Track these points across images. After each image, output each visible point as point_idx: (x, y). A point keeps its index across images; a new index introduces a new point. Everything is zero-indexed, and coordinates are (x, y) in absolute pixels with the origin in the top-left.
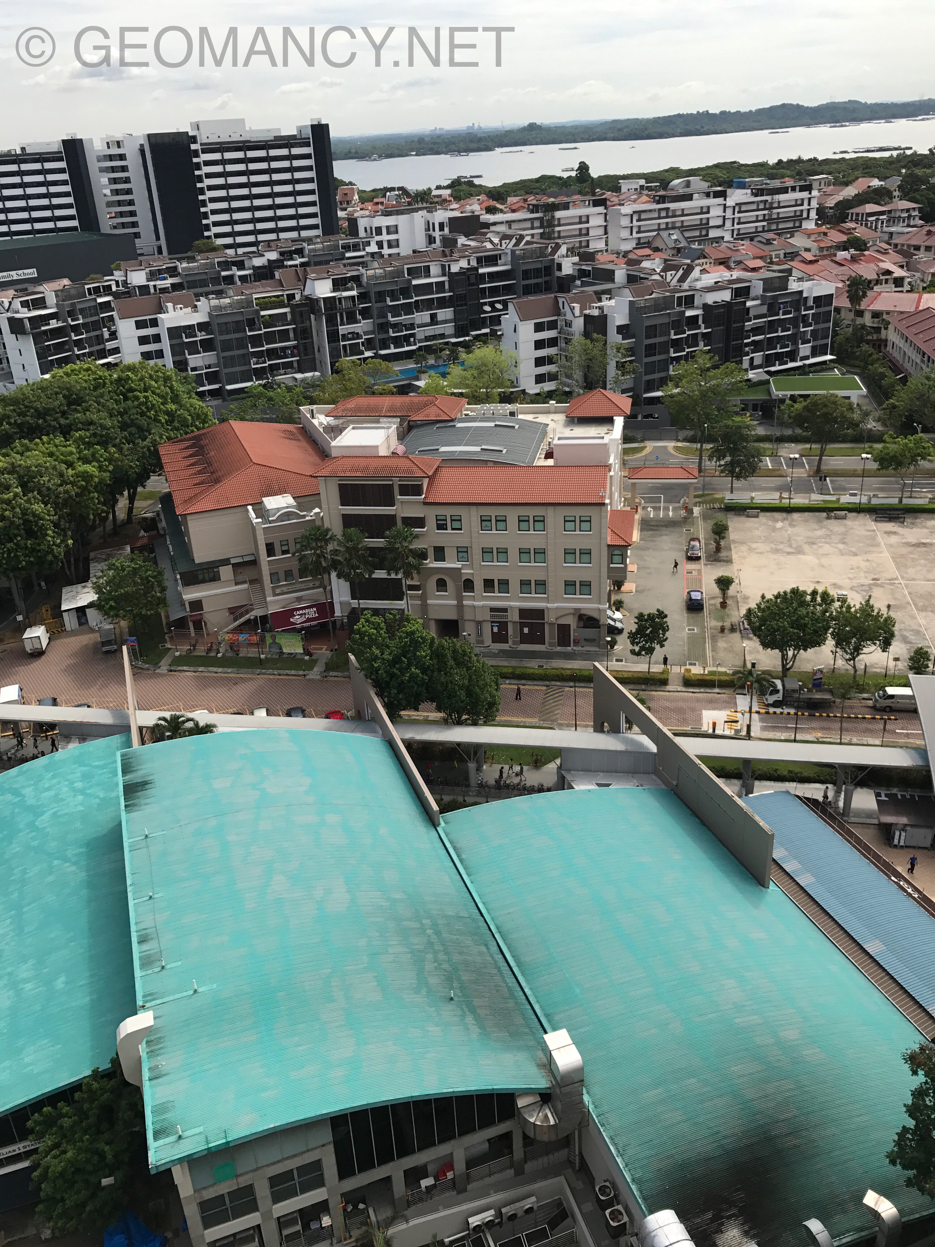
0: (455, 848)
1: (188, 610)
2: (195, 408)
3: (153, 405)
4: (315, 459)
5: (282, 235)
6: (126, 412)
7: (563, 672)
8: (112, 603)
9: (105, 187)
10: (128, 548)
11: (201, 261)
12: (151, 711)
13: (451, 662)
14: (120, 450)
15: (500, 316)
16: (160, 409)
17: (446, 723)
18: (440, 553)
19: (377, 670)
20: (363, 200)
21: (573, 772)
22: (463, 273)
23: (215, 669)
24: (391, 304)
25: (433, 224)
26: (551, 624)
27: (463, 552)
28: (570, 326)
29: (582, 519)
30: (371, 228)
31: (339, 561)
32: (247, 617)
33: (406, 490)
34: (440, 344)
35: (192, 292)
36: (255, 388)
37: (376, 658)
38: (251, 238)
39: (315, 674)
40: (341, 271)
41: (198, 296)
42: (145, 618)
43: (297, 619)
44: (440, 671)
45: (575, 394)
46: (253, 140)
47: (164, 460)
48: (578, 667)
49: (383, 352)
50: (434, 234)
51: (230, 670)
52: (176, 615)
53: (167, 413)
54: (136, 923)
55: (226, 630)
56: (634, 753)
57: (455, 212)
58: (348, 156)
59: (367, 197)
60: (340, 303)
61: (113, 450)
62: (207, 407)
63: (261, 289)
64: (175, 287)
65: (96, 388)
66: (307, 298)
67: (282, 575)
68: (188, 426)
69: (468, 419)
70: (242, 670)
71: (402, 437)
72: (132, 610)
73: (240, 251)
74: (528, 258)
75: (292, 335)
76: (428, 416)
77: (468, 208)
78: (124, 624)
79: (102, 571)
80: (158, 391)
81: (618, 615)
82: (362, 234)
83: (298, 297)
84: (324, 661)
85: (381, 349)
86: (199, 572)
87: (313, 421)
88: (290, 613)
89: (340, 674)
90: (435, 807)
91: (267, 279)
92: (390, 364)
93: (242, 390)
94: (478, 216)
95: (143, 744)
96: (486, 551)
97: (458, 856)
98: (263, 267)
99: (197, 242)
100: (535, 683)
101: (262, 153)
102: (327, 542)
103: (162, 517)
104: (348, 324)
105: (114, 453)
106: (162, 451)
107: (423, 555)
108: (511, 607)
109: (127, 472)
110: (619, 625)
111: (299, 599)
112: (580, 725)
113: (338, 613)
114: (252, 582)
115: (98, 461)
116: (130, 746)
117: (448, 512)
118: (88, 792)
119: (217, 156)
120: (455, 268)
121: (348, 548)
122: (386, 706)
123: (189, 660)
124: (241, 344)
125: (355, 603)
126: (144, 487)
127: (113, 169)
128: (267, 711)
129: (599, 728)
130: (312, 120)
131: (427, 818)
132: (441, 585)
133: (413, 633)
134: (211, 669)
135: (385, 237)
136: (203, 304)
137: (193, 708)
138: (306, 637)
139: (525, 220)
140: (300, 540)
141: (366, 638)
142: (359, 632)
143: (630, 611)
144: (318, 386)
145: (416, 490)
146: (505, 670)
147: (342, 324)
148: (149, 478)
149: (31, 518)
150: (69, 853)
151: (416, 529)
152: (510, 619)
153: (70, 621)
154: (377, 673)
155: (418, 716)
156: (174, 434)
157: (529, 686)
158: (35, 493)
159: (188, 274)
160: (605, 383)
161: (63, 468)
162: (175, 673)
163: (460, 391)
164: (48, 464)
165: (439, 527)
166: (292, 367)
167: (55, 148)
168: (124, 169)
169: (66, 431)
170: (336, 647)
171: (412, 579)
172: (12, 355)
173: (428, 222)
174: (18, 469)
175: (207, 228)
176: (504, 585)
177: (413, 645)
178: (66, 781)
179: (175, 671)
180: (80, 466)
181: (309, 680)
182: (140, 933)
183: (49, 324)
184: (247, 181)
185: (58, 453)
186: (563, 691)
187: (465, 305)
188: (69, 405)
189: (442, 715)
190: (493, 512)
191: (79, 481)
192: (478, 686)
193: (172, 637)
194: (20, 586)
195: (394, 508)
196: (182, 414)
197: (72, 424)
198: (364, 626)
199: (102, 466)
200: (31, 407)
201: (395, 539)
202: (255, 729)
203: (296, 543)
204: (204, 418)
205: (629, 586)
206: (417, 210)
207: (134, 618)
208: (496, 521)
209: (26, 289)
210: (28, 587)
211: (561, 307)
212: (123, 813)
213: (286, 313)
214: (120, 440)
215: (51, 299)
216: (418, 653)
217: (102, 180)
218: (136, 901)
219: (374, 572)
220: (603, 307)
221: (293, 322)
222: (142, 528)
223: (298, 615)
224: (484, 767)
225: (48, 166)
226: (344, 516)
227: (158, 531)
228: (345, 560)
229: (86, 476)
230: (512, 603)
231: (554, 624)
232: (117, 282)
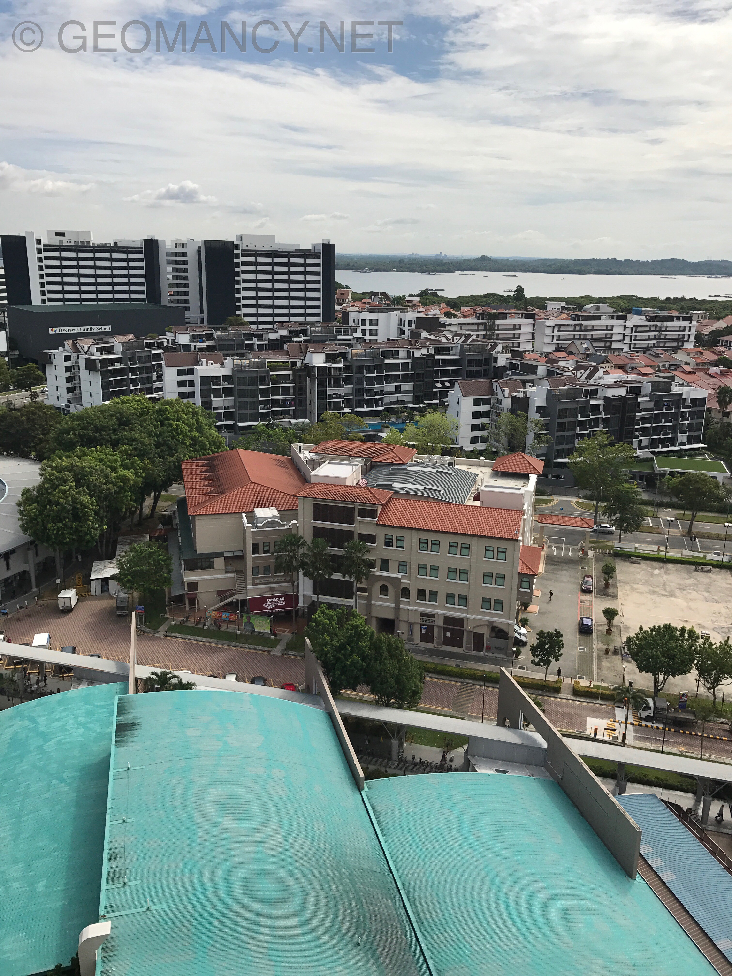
0: (374, 811)
1: (186, 589)
2: (213, 437)
3: (182, 432)
4: (298, 483)
5: (293, 319)
6: (161, 434)
7: (475, 672)
8: (129, 577)
9: (169, 273)
10: (148, 536)
11: (231, 331)
12: (146, 667)
13: (386, 654)
14: (153, 462)
15: (448, 391)
16: (187, 435)
17: (378, 704)
18: (385, 565)
19: (326, 653)
20: (354, 299)
21: (477, 758)
22: (423, 358)
23: (200, 639)
24: (367, 375)
25: (404, 321)
26: (469, 632)
27: (403, 566)
28: (501, 404)
29: (499, 550)
30: (358, 320)
31: (307, 563)
32: (231, 599)
33: (363, 513)
34: (401, 407)
35: (221, 353)
36: (260, 426)
37: (326, 644)
38: (270, 319)
39: (277, 651)
40: (332, 348)
41: (225, 356)
42: (151, 591)
43: (269, 605)
44: (376, 660)
45: (500, 454)
46: (279, 250)
47: (185, 473)
48: (488, 670)
49: (357, 410)
50: (404, 328)
51: (211, 641)
52: (176, 592)
53: (192, 438)
54: (109, 842)
55: (213, 608)
56: (529, 747)
57: (421, 313)
58: (346, 267)
59: (358, 298)
60: (330, 371)
61: (147, 461)
62: (222, 437)
63: (273, 356)
64: (209, 348)
65: (141, 415)
66: (306, 365)
67: (261, 570)
68: (206, 450)
69: (417, 464)
70: (221, 642)
71: (365, 473)
72: (143, 585)
73: (261, 327)
74: (473, 351)
75: (291, 391)
76: (386, 459)
77: (431, 312)
78: (136, 595)
79: (126, 552)
80: (187, 422)
81: (523, 630)
82: (351, 323)
83: (299, 364)
84: (286, 641)
85: (356, 408)
86: (199, 561)
87: (300, 455)
88: (264, 600)
89: (296, 653)
90: (361, 774)
91: (278, 349)
92: (362, 419)
93: (249, 427)
94: (438, 318)
95: (137, 692)
96: (422, 567)
97: (377, 818)
98: (276, 340)
99: (230, 318)
100: (453, 679)
101: (285, 260)
102: (299, 546)
103: (177, 515)
104: (334, 387)
105: (148, 464)
106: (184, 466)
107: (372, 565)
108: (438, 614)
109: (155, 479)
110: (523, 639)
111: (272, 590)
112: (486, 719)
113: (301, 604)
114: (237, 572)
115: (135, 469)
116: (127, 693)
117: (395, 533)
118: (88, 726)
119: (252, 259)
120: (417, 354)
121: (314, 553)
122: (330, 684)
123: (181, 629)
124: (253, 393)
125: (315, 597)
126: (167, 491)
127: (177, 262)
128: (236, 677)
129: (501, 723)
130: (323, 240)
131: (354, 783)
132: (384, 590)
133: (357, 626)
134: (198, 638)
135: (368, 327)
136: (229, 362)
137: (179, 668)
138: (274, 620)
139: (473, 324)
140: (278, 543)
141: (320, 626)
142: (315, 621)
143: (533, 628)
144: (307, 429)
145: (372, 514)
146: (429, 665)
147: (330, 387)
148: (171, 485)
149: (79, 506)
150: (65, 775)
151: (369, 544)
152: (436, 623)
153: (95, 588)
154: (326, 656)
155: (355, 695)
156: (195, 454)
157: (447, 681)
158: (85, 487)
159: (221, 339)
160: (524, 448)
161: (108, 472)
162: (170, 638)
163: (413, 443)
164: (98, 467)
165: (387, 544)
166: (289, 414)
167: (138, 245)
168: (185, 262)
169: (115, 444)
170: (296, 631)
171: (361, 583)
172: (84, 385)
173: (401, 319)
174: (75, 469)
175: (239, 308)
176: (434, 595)
177: (357, 636)
178: (73, 715)
179: (170, 636)
180: (121, 471)
181: (273, 656)
182: (111, 851)
183: (114, 365)
184: (271, 278)
185: (106, 460)
186: (475, 688)
187: (423, 381)
188: (119, 425)
189: (374, 697)
190: (430, 537)
191: (119, 482)
192: (406, 676)
193: (171, 609)
194: (62, 556)
195: (354, 526)
196: (202, 440)
197: (120, 439)
198: (319, 617)
199: (138, 472)
200: (92, 424)
201: (352, 550)
202: (226, 691)
203: (275, 545)
204: (218, 445)
205: (533, 608)
206: (393, 310)
207: (144, 591)
208: (432, 544)
209: (102, 340)
210: (68, 558)
211: (495, 389)
212: (113, 747)
213: (289, 375)
214: (154, 455)
215: (119, 348)
216: (360, 643)
217: (168, 269)
218: (112, 823)
219: (332, 574)
220: (527, 391)
221: (293, 381)
222: (161, 522)
223: (270, 602)
224: (405, 745)
225: (131, 256)
226: (314, 528)
227: (172, 525)
228: (311, 562)
229: (125, 479)
230: (439, 611)
231: (471, 632)
232: (168, 340)
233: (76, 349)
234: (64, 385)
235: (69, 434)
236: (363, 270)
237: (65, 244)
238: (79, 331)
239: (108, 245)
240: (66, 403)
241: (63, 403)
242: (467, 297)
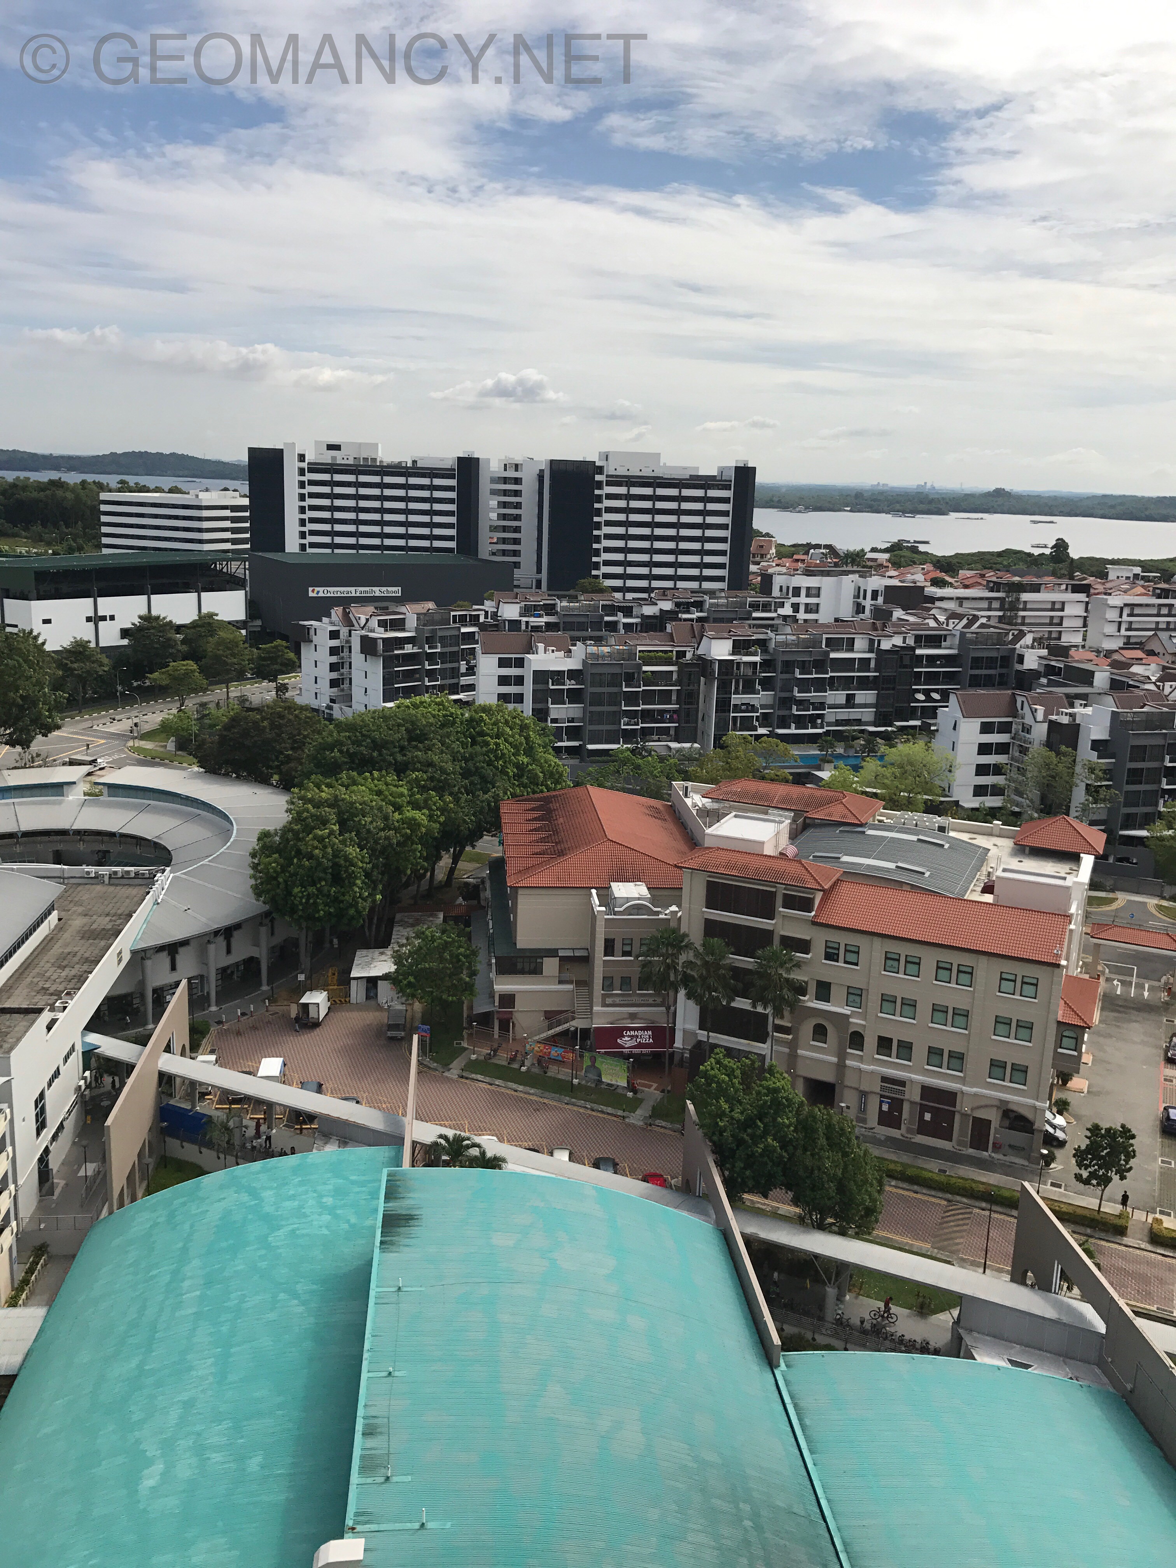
0: (796, 1406)
1: (497, 1004)
2: (550, 765)
3: (503, 754)
4: (682, 846)
5: (681, 584)
6: (472, 757)
7: (974, 1185)
8: (411, 979)
9: (492, 510)
10: (441, 915)
11: (584, 601)
12: (429, 1124)
13: (822, 1141)
14: (457, 800)
15: (936, 708)
16: (510, 761)
17: (802, 1222)
18: (824, 991)
19: (721, 1131)
20: (780, 555)
21: (975, 1334)
22: (895, 651)
23: (515, 1086)
24: (799, 676)
25: (865, 591)
26: (965, 1115)
27: (855, 995)
28: (1029, 731)
29: (1026, 980)
30: (788, 588)
31: (693, 977)
32: (566, 1026)
33: (791, 902)
34: (855, 731)
35: (568, 635)
36: (622, 752)
37: (722, 1115)
38: (644, 584)
39: (637, 1118)
40: (745, 632)
41: (574, 640)
42: (445, 1005)
43: (626, 1041)
44: (805, 1150)
45: (1025, 816)
46: (666, 477)
47: (505, 819)
48: (995, 1183)
49: (780, 731)
50: (863, 603)
51: (532, 1091)
52: (482, 1007)
53: (518, 766)
54: (366, 1406)
55: (536, 1038)
56: (1070, 1326)
57: (892, 579)
58: (770, 504)
59: (788, 552)
60: (738, 668)
61: (449, 799)
62: (564, 765)
63: (648, 642)
64: (549, 626)
65: (443, 726)
66: (700, 657)
67: (617, 982)
68: (537, 785)
69: (882, 826)
70: (547, 1094)
71: (794, 836)
72: (432, 992)
73: (630, 596)
74: (981, 643)
75: (674, 697)
76: (830, 815)
77: (909, 577)
78: (418, 1006)
79: (407, 939)
80: (511, 739)
81: (1060, 1120)
82: (776, 592)
83: (689, 656)
84: (652, 1103)
85: (778, 728)
86: (519, 960)
87: (686, 800)
88: (619, 1032)
89: (669, 1125)
90: (776, 1340)
91: (655, 631)
92: (789, 746)
93: (607, 751)
94: (923, 588)
95: (413, 1166)
96: (887, 1000)
97: (800, 1419)
98: (653, 617)
99: (583, 581)
100: (933, 1193)
101: (674, 492)
102: (680, 949)
103: (488, 885)
104: (743, 693)
105: (450, 802)
106: (504, 809)
107: (801, 990)
108: (911, 1081)
109: (459, 826)
110: (1060, 1134)
111: (633, 1017)
112: (991, 1267)
113: (678, 1044)
114: (579, 983)
115: (430, 809)
116: (399, 1164)
117: (843, 939)
118: (339, 1212)
119: (622, 490)
120: (886, 645)
121: (707, 962)
122: (725, 1182)
123: (484, 1067)
124: (614, 700)
125: (702, 1035)
126: (473, 847)
127: (505, 493)
128: (571, 1154)
129: (1019, 1278)
130: (737, 461)
131: (763, 1353)
132: (820, 1032)
133: (776, 1090)
134: (510, 1084)
135: (803, 600)
136: (579, 650)
137: (480, 1131)
138: (633, 1066)
139: (981, 599)
140: (647, 942)
141: (714, 1085)
142: (705, 1075)
143: (1077, 1117)
144: (696, 760)
145: (805, 904)
146: (892, 1166)
147: (736, 692)
148: (481, 837)
149: (342, 862)
150: (299, 1287)
151: (798, 954)
152: (907, 1097)
153: (357, 992)
154: (721, 1134)
155: (765, 1204)
156: (521, 791)
157: (923, 1196)
158: (353, 834)
159: (567, 614)
160: (1068, 808)
161: (390, 811)
162: (467, 1081)
163: (874, 791)
164: (374, 803)
165: (828, 956)
166: (668, 734)
167: (448, 465)
168: (517, 493)
169: (401, 770)
170: (669, 1088)
171: (782, 1017)
172: (357, 676)
173: (859, 588)
174: (340, 803)
175: (597, 566)
176: (906, 1049)
177: (774, 1107)
178: (315, 1191)
179: (467, 1078)
180: (408, 811)
181: (629, 1125)
182: (367, 1421)
183: (403, 648)
184: (650, 520)
185: (387, 793)
186: (971, 1213)
187: (893, 689)
188: (410, 740)
189: (798, 1210)
190: (904, 950)
191: (404, 828)
192: (854, 1181)
193: (471, 1034)
194: (310, 939)
195: (773, 922)
196: (533, 769)
197: (409, 763)
198: (712, 1069)
199: (433, 815)
200: (369, 737)
201: (769, 962)
202: (554, 1176)
203: (641, 944)
204: (556, 777)
205: (1078, 1083)
206: (846, 573)
207: (432, 1001)
208: (907, 962)
209: (387, 608)
210: (318, 942)
211: (1019, 708)
212: (377, 1251)
213: (672, 672)
214: (459, 789)
215: (412, 622)
216: (779, 1119)
217: (491, 502)
218: (371, 1375)
219: (734, 1000)
220: (1075, 714)
221: (679, 682)
222: (461, 894)
223: (629, 1036)
224: (848, 1297)
225: (437, 482)
226: (707, 921)
227: (479, 902)
228: (700, 977)
229: (413, 824)
230: (913, 1076)
231: (969, 1115)
232: (487, 612)
233: (348, 621)
234: (326, 675)
235: (332, 751)
236: (795, 508)
237: (339, 461)
238: (353, 595)
239: (404, 465)
240: (328, 702)
241: (323, 703)
242: (969, 554)
